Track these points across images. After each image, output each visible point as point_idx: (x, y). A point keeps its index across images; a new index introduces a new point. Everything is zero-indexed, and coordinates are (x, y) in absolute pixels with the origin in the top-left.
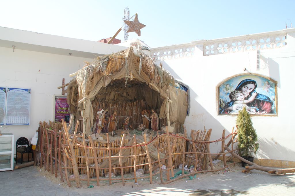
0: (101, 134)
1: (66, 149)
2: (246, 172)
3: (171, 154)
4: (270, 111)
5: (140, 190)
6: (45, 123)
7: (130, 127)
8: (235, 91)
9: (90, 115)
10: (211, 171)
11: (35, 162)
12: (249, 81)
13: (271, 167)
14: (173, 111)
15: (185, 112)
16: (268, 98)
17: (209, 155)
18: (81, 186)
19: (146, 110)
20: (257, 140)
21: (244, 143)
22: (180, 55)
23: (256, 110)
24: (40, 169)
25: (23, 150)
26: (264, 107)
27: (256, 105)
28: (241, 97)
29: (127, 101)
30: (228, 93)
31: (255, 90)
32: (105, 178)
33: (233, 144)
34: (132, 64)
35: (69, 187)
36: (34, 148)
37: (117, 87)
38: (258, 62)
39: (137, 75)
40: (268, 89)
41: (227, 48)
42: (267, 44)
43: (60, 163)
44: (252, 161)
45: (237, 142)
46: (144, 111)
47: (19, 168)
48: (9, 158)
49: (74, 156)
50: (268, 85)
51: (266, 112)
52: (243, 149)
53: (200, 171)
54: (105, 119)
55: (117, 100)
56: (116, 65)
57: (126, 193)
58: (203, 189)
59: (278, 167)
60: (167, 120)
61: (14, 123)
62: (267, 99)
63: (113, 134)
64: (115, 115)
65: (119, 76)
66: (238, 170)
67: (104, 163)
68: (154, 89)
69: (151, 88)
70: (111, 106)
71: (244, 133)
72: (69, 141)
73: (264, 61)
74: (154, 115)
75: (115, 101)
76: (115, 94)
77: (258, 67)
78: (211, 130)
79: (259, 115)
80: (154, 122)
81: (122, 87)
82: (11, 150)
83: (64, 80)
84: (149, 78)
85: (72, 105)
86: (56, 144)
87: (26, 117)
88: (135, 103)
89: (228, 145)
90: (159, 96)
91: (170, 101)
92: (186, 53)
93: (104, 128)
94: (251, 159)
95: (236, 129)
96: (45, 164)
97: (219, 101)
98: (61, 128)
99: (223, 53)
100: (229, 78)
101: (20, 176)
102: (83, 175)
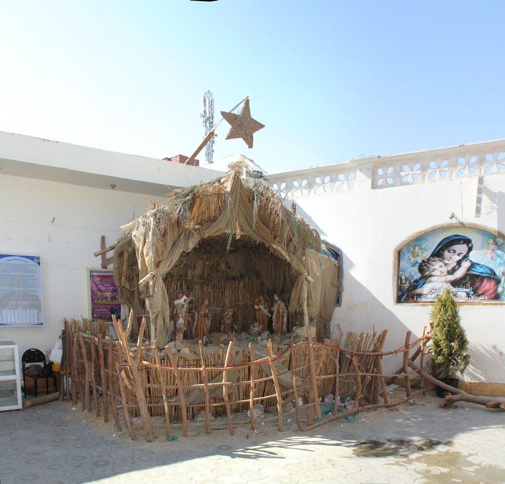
0: (185, 341)
1: (123, 372)
2: (447, 406)
3: (317, 377)
4: (493, 296)
5: (262, 442)
6: (75, 322)
7: (233, 327)
8: (429, 258)
9: (162, 307)
10: (384, 406)
11: (60, 393)
12: (459, 239)
13: (489, 396)
14: (313, 297)
15: (334, 300)
16: (492, 270)
17: (381, 377)
18: (156, 438)
19: (263, 296)
20: (467, 349)
21: (444, 354)
22: (325, 187)
23: (468, 295)
24: (72, 406)
25: (36, 373)
26: (483, 288)
27: (468, 284)
28: (441, 269)
29: (227, 279)
30: (417, 263)
31: (468, 256)
32: (195, 422)
33: (422, 356)
34: (239, 206)
35: (133, 440)
36: (56, 369)
37: (208, 252)
38: (479, 201)
39: (248, 229)
40: (493, 254)
41: (419, 172)
42: (498, 165)
43: (112, 396)
44: (456, 386)
45: (431, 352)
46: (259, 298)
47: (32, 406)
48: (10, 387)
49: (139, 384)
50: (494, 247)
51: (487, 298)
52: (440, 365)
53: (366, 407)
54: (188, 314)
55: (207, 276)
56: (209, 208)
57: (238, 449)
58: (374, 439)
59: (501, 396)
60: (303, 314)
61: (13, 322)
62: (490, 272)
63: (206, 341)
64: (206, 306)
65: (216, 230)
66: (431, 402)
67: (193, 397)
68: (280, 256)
69: (274, 254)
70: (197, 290)
71: (444, 337)
72: (130, 356)
73: (490, 199)
74: (279, 306)
75: (205, 280)
76: (205, 266)
77: (478, 210)
78: (385, 332)
79: (473, 304)
80: (278, 319)
81: (216, 253)
82: (14, 372)
83: (103, 238)
84: (272, 233)
85: (124, 287)
86: (102, 361)
87: (36, 311)
88: (242, 283)
89: (414, 358)
90: (287, 269)
91: (310, 278)
92: (338, 183)
93: (188, 331)
94: (454, 382)
95: (429, 329)
96: (82, 399)
97: (399, 278)
98: (107, 331)
99: (410, 182)
100: (420, 232)
101: (38, 419)
102: (155, 417)
